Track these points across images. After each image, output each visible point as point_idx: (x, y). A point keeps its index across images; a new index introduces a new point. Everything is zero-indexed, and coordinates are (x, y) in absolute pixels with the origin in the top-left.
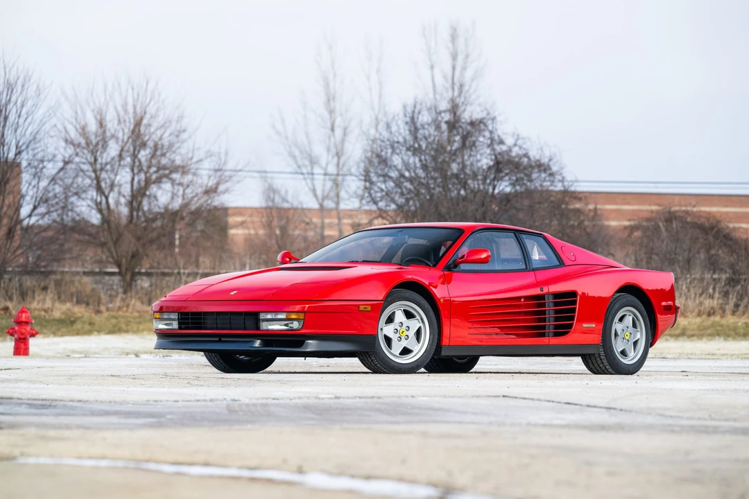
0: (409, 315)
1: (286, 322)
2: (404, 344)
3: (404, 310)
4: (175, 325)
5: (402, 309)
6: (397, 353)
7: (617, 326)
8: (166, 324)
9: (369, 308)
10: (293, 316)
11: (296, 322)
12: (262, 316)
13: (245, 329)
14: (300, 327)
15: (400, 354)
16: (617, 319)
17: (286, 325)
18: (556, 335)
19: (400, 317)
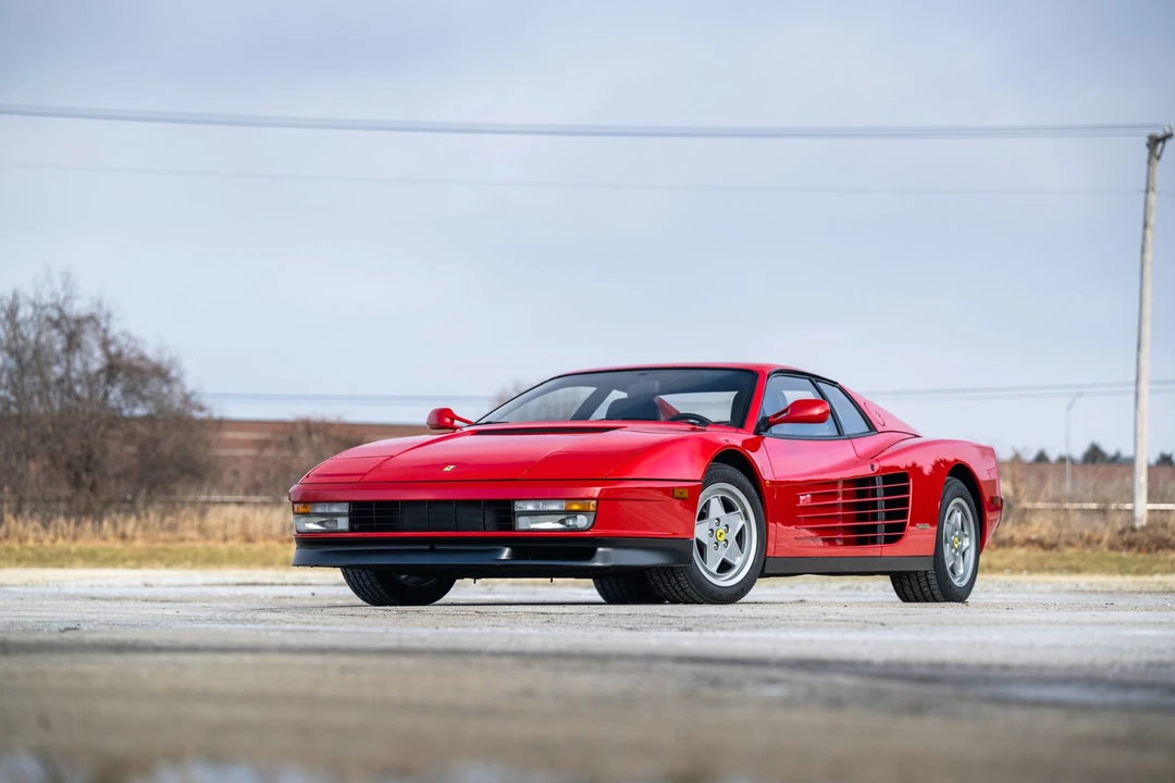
0: (728, 507)
1: (563, 517)
2: (722, 554)
3: (722, 498)
4: (343, 524)
5: (720, 496)
6: (714, 569)
7: (947, 528)
8: (321, 523)
9: (686, 494)
10: (575, 507)
11: (583, 517)
12: (520, 506)
13: (485, 530)
14: (590, 525)
15: (718, 571)
16: (946, 520)
17: (562, 522)
18: (890, 540)
19: (716, 509)
